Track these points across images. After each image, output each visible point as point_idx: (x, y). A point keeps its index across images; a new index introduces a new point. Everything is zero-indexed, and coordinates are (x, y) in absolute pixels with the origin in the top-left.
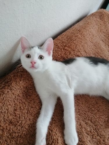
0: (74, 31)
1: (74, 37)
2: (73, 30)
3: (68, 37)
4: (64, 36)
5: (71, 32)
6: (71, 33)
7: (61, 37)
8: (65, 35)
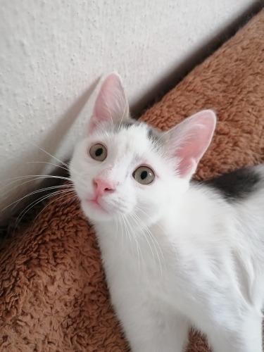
0: (246, 51)
1: (251, 77)
2: (243, 49)
3: (228, 79)
4: (209, 73)
5: (235, 57)
6: (237, 60)
7: (198, 79)
8: (213, 68)
